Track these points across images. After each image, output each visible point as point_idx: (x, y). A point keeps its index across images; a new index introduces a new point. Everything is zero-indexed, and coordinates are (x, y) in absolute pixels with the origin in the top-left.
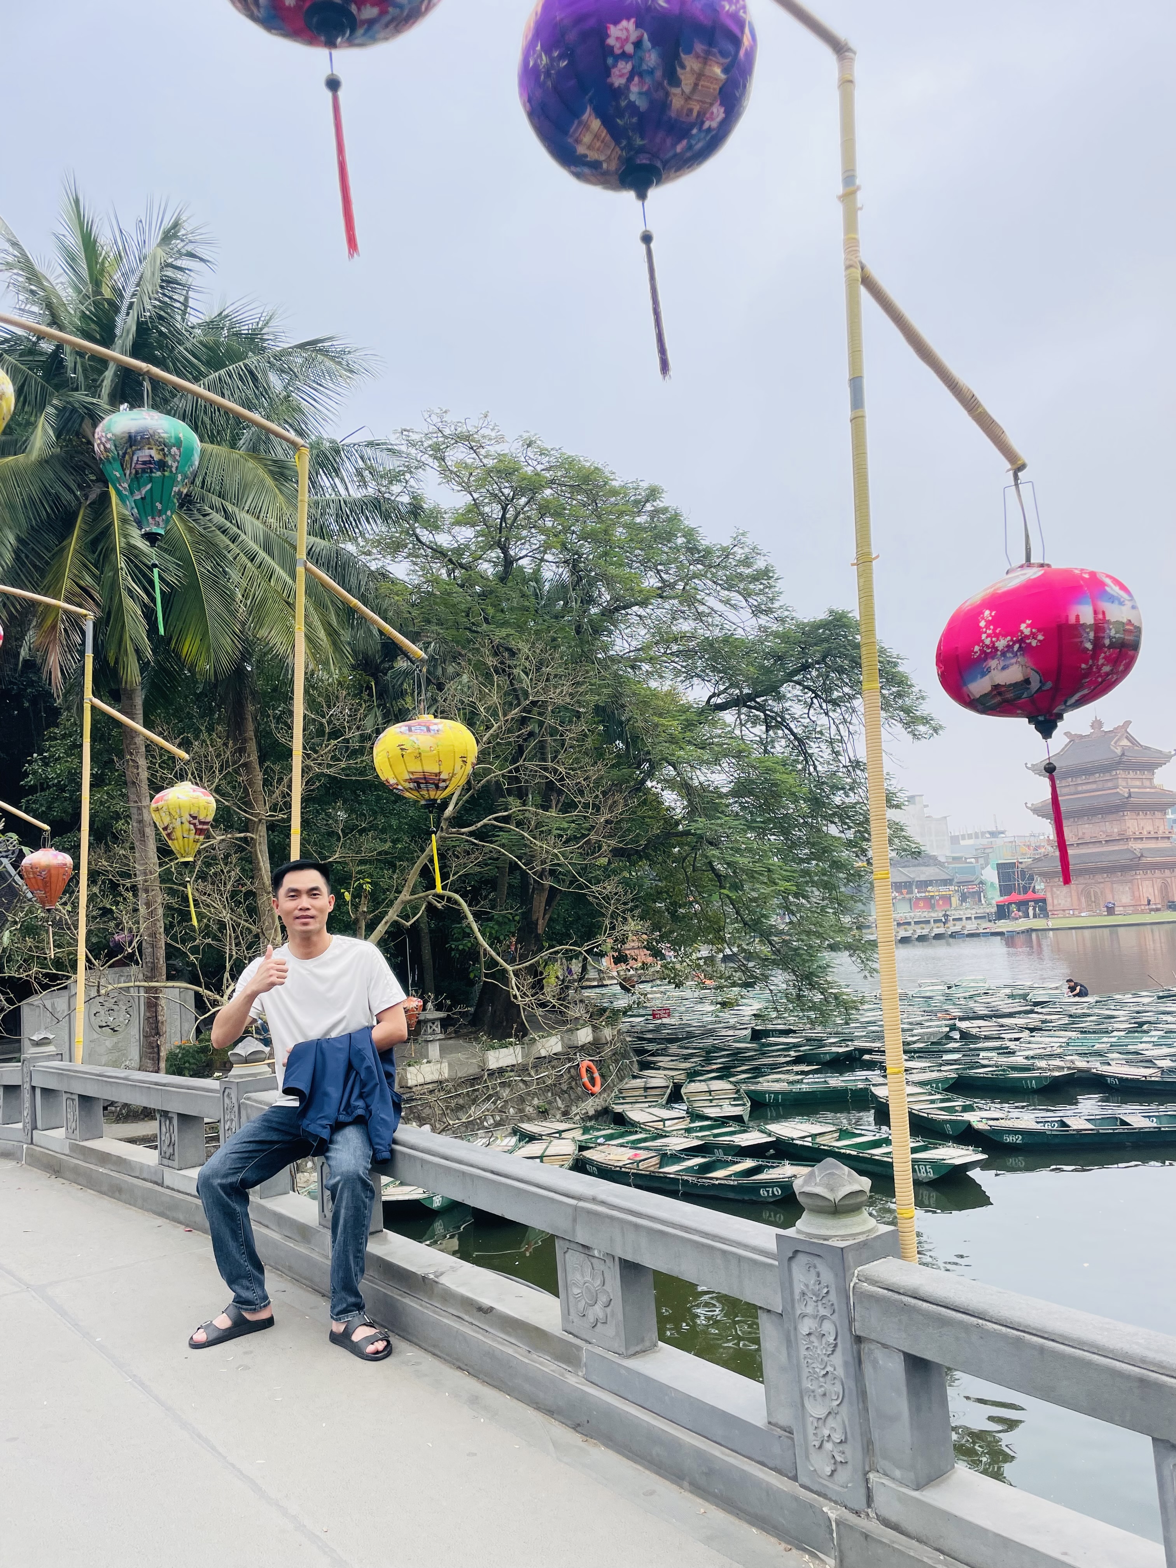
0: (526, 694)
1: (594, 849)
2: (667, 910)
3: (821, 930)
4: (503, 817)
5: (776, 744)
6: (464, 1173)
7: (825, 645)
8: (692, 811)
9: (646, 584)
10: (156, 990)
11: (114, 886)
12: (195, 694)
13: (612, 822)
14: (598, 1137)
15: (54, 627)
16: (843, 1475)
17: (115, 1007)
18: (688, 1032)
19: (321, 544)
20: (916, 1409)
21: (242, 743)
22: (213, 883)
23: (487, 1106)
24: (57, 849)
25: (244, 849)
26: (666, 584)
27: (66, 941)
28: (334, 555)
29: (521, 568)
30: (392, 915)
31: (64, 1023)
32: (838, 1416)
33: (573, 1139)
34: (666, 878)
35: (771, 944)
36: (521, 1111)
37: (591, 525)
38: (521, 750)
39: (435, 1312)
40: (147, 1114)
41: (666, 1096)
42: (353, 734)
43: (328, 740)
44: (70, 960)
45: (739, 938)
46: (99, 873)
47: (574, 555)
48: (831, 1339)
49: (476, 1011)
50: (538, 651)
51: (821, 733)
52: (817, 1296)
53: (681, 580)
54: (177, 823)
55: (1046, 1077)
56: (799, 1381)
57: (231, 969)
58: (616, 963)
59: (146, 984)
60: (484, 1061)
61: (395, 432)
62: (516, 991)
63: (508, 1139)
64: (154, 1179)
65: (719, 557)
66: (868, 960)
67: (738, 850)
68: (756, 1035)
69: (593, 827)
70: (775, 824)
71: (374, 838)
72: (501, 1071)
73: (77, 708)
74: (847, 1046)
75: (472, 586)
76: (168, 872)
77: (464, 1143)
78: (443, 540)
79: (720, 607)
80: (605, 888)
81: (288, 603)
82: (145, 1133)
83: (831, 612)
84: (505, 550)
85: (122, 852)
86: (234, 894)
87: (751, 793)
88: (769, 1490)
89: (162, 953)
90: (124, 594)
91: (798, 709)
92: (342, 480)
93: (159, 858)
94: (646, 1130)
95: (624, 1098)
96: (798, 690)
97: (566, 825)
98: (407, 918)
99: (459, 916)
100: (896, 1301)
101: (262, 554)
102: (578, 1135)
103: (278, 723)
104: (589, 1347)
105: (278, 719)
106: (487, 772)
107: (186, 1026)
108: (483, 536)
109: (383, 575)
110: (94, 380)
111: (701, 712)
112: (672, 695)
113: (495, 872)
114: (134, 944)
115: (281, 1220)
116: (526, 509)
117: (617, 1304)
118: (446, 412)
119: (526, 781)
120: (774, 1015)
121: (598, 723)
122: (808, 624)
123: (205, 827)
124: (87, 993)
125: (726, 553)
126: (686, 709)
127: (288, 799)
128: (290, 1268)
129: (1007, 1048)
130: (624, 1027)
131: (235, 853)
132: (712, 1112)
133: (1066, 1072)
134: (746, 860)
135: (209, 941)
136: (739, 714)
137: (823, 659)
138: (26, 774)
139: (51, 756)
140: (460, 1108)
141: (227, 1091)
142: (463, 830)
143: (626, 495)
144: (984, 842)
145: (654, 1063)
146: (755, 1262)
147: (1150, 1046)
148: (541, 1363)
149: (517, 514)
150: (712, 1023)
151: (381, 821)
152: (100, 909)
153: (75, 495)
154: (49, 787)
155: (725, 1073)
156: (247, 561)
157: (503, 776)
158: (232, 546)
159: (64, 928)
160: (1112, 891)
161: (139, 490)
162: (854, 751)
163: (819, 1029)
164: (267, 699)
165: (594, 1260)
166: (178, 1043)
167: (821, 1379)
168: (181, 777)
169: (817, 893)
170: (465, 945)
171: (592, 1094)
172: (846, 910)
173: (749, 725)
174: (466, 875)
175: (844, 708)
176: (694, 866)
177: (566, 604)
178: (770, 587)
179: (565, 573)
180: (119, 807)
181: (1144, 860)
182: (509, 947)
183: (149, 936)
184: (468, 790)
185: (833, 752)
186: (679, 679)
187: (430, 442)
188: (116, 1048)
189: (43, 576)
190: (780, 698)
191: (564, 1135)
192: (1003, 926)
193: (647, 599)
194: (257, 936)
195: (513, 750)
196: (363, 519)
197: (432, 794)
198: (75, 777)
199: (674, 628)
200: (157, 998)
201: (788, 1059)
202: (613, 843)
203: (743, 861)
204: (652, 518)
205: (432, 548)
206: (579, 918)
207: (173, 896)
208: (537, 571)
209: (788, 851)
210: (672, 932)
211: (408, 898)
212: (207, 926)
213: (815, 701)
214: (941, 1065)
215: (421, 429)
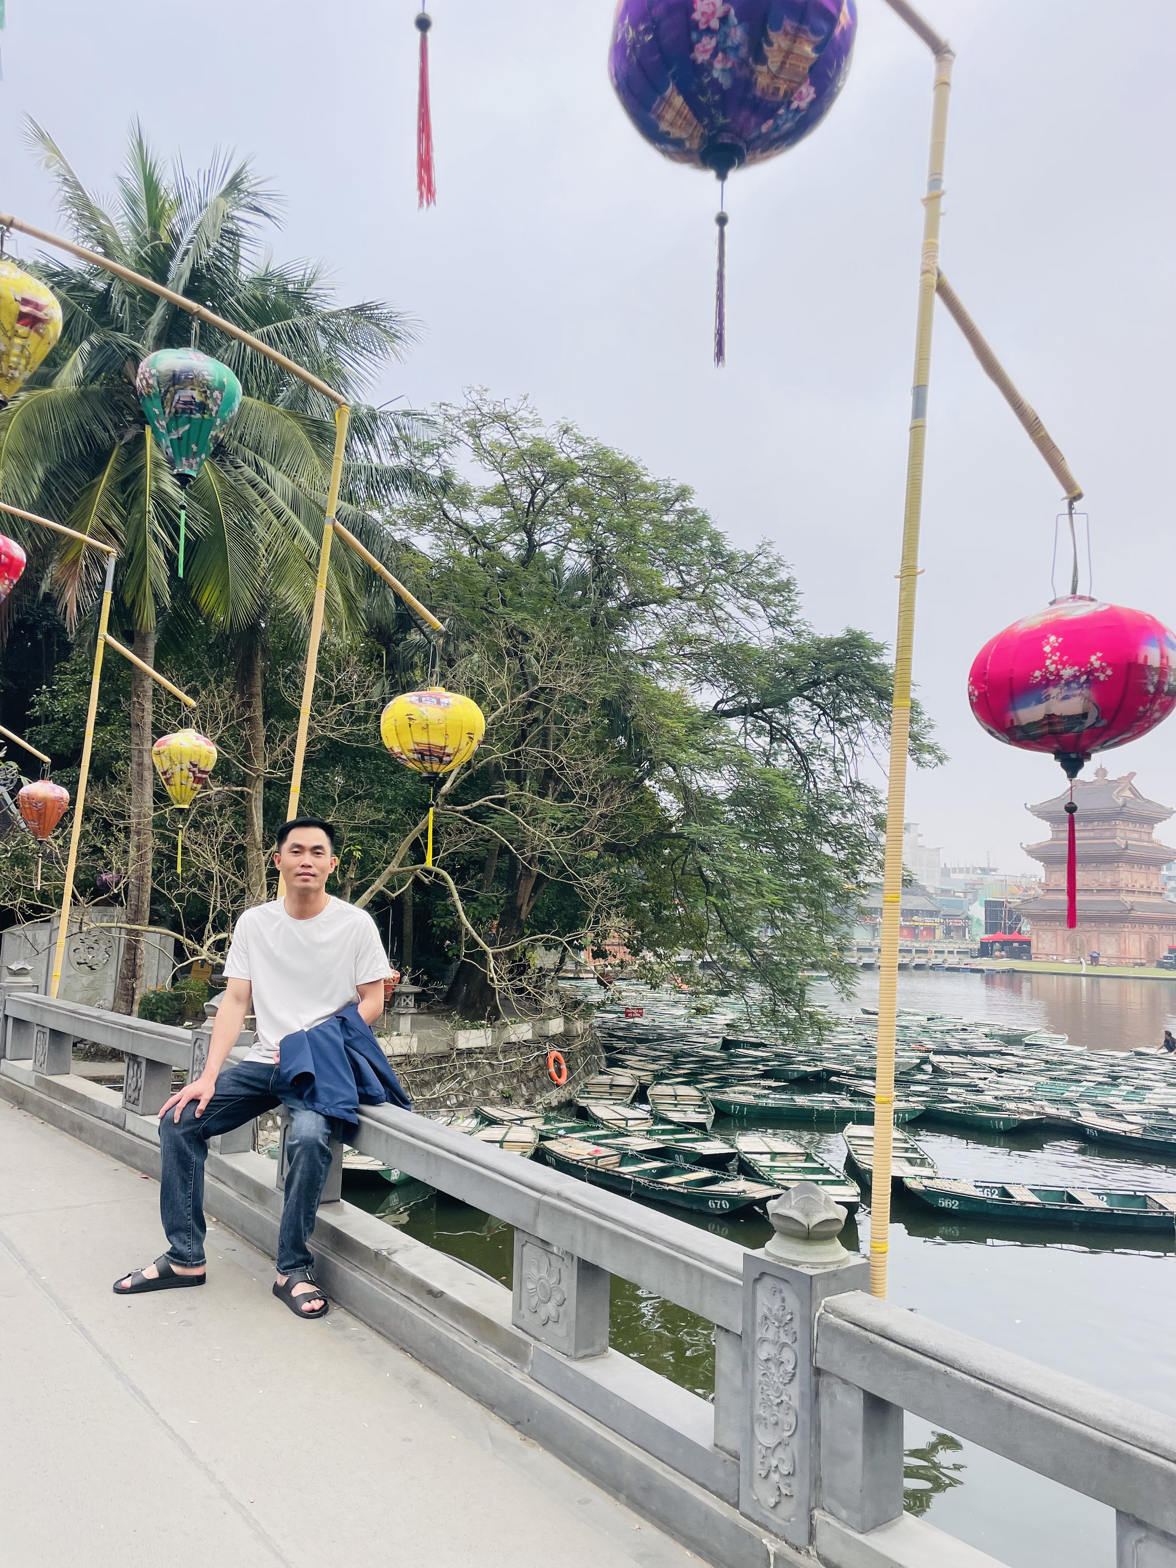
0: (535, 680)
1: (586, 841)
2: (652, 910)
3: (804, 947)
4: (499, 799)
5: (779, 757)
6: (429, 1153)
7: (839, 663)
8: (688, 814)
9: (667, 583)
10: (137, 933)
11: (107, 826)
12: (207, 644)
13: (607, 816)
14: (559, 1129)
15: (75, 562)
16: (787, 1508)
17: (95, 946)
18: (659, 1034)
19: (349, 508)
20: (870, 1449)
21: (249, 698)
22: (205, 834)
23: (452, 1084)
24: (55, 782)
25: (239, 803)
26: (687, 586)
27: (54, 875)
28: (359, 521)
29: (543, 554)
30: (379, 885)
31: (43, 956)
32: (788, 1448)
33: (533, 1128)
34: (653, 879)
35: (752, 956)
36: (485, 1094)
37: (619, 517)
38: (524, 735)
39: (384, 1289)
40: (115, 1055)
41: (631, 1096)
42: (359, 701)
43: (335, 704)
44: (56, 894)
45: (721, 946)
46: (94, 811)
47: (597, 546)
48: (790, 1368)
49: (450, 989)
50: (552, 638)
51: (825, 751)
52: (780, 1322)
53: (702, 582)
54: (177, 769)
55: (1015, 1119)
56: (752, 1406)
57: (214, 921)
58: (594, 958)
59: (128, 926)
60: (454, 1040)
61: (433, 404)
62: (493, 975)
63: (469, 1120)
64: (116, 1121)
65: (742, 564)
66: (846, 982)
67: (729, 859)
68: (727, 1045)
69: (587, 820)
70: (769, 836)
71: (369, 807)
72: (470, 1052)
73: (90, 644)
74: (816, 1066)
75: (494, 566)
76: (162, 817)
77: (426, 1119)
78: (470, 518)
79: (737, 613)
80: (593, 881)
81: (309, 563)
82: (111, 1074)
83: (849, 631)
84: (530, 535)
85: (119, 792)
86: (225, 846)
87: (748, 803)
88: (708, 1515)
89: (147, 897)
90: (150, 538)
91: (804, 725)
92: (375, 446)
93: (155, 803)
94: (608, 1127)
95: (588, 1093)
96: (806, 706)
97: (560, 815)
98: (393, 889)
99: (445, 893)
100: (862, 1336)
101: (289, 512)
102: (539, 1124)
103: (286, 681)
104: (538, 1344)
105: (287, 678)
106: (490, 752)
107: (163, 972)
108: (509, 517)
109: (407, 546)
110: (142, 322)
111: (707, 717)
112: (679, 697)
113: (484, 853)
114: (121, 885)
115: (238, 1178)
116: (556, 495)
117: (572, 1302)
118: (486, 390)
119: (526, 767)
120: (746, 1027)
121: (604, 716)
122: (824, 641)
123: (204, 776)
124: (69, 930)
125: (750, 561)
126: (690, 713)
127: (289, 758)
128: (242, 1228)
129: (976, 1086)
130: (596, 1022)
131: (230, 806)
132: (676, 1117)
133: (1035, 1117)
134: (735, 870)
135: (194, 890)
136: (745, 722)
137: (835, 677)
138: (33, 705)
139: (60, 690)
140: (425, 1084)
141: (199, 1042)
142: (458, 808)
143: (656, 492)
144: (975, 877)
145: (623, 1061)
146: (718, 1279)
147: (1119, 1100)
148: (487, 1356)
149: (547, 499)
150: (683, 1028)
151: (377, 790)
152: (90, 847)
153: (110, 435)
154: (54, 720)
155: (692, 1079)
156: (273, 518)
157: (504, 758)
158: (260, 501)
159: (55, 862)
160: (1098, 940)
161: (177, 429)
162: (857, 773)
163: (791, 1045)
164: (278, 657)
165: (553, 1257)
166: (153, 988)
167: (775, 1408)
168: (185, 724)
169: (803, 910)
170: (447, 923)
171: (558, 1086)
172: (829, 930)
173: (754, 735)
174: (455, 853)
175: (850, 729)
176: (683, 869)
177: (584, 594)
178: (790, 600)
179: (586, 564)
180: (121, 747)
181: (1133, 913)
182: (490, 929)
183: (137, 878)
184: (467, 769)
185: (835, 770)
186: (689, 681)
187: (467, 419)
188: (91, 986)
189: (70, 511)
190: (787, 711)
191: (525, 1122)
192: (985, 963)
193: (666, 598)
194: (243, 891)
195: (517, 732)
196: (393, 488)
197: (436, 767)
198: (81, 714)
199: (689, 630)
200: (137, 941)
201: (757, 1072)
202: (606, 837)
203: (733, 870)
204: (680, 519)
205: (457, 525)
206: (563, 909)
207: (164, 842)
208: (559, 559)
209: (778, 865)
210: (654, 932)
211: (397, 869)
212: (195, 876)
213: (823, 718)
214: (908, 1095)
215: (459, 403)
